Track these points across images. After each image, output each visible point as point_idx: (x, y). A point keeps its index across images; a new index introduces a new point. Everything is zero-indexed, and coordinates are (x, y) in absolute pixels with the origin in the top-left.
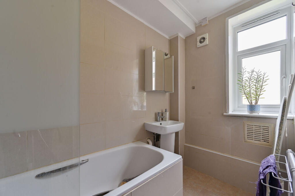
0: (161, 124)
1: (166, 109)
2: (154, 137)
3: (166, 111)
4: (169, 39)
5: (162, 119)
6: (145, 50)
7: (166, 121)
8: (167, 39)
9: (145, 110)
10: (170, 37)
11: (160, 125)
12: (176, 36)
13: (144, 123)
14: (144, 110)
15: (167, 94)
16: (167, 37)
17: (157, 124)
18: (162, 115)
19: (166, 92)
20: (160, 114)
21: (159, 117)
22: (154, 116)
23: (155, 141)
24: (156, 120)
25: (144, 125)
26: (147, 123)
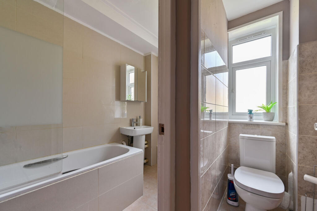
0: (135, 128)
1: (140, 116)
2: (129, 139)
3: (140, 118)
4: (145, 55)
5: (137, 125)
6: (120, 66)
7: (140, 126)
8: (142, 55)
9: (126, 117)
10: (145, 54)
11: (133, 129)
12: (149, 54)
13: (119, 128)
14: (124, 117)
15: (142, 103)
16: (143, 54)
17: (132, 128)
18: (137, 121)
19: (140, 102)
20: (135, 121)
21: (134, 122)
22: (129, 122)
23: (130, 143)
24: (131, 125)
25: (119, 129)
26: (122, 127)
